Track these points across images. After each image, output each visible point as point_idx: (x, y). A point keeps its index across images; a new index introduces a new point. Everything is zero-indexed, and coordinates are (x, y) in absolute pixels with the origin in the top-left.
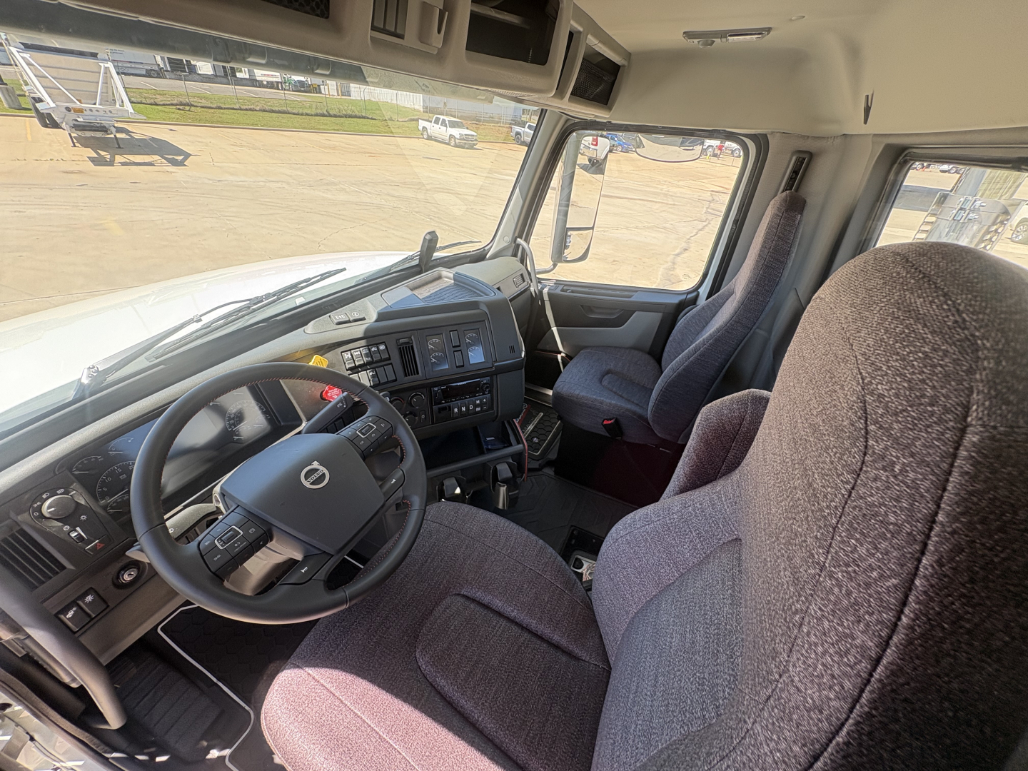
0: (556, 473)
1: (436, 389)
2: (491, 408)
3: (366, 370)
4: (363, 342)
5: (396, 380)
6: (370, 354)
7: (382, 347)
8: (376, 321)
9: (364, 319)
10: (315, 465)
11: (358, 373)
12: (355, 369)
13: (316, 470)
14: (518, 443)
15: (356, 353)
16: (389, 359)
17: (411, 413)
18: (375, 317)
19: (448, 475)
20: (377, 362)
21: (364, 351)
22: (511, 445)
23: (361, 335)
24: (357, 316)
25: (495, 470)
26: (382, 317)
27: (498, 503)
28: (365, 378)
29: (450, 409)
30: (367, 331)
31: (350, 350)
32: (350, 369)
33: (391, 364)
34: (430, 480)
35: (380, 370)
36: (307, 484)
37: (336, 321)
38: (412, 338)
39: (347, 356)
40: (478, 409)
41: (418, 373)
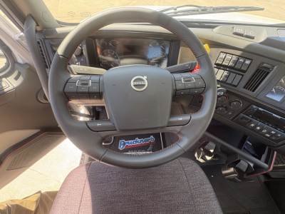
0: (265, 182)
1: (255, 107)
2: (277, 141)
3: (225, 70)
4: (239, 53)
5: (236, 86)
6: (236, 62)
7: (248, 62)
8: (261, 43)
9: (253, 38)
10: (145, 78)
11: (219, 69)
12: (219, 66)
13: (142, 80)
14: (266, 162)
15: (229, 57)
16: (244, 72)
17: (226, 107)
18: (262, 39)
19: (214, 141)
20: (236, 69)
21: (235, 58)
22: (260, 159)
23: (242, 47)
24: (250, 34)
25: (239, 161)
26: (269, 42)
27: (224, 170)
28: (220, 74)
29: (250, 122)
30: (249, 46)
31: (227, 53)
32: (217, 64)
33: (243, 75)
34: (204, 136)
35: (233, 75)
36: (132, 84)
37: (234, 31)
38: (275, 67)
39: (223, 55)
40: (268, 136)
41: (253, 91)
